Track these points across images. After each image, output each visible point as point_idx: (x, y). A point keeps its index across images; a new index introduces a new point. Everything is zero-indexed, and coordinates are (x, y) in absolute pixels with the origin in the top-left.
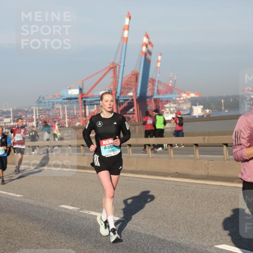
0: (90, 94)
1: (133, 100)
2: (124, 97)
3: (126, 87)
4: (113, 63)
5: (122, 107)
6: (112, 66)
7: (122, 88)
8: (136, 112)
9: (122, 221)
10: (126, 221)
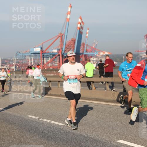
0: (47, 51)
4: (61, 33)
7: (65, 48)
9: (64, 126)
10: (65, 125)
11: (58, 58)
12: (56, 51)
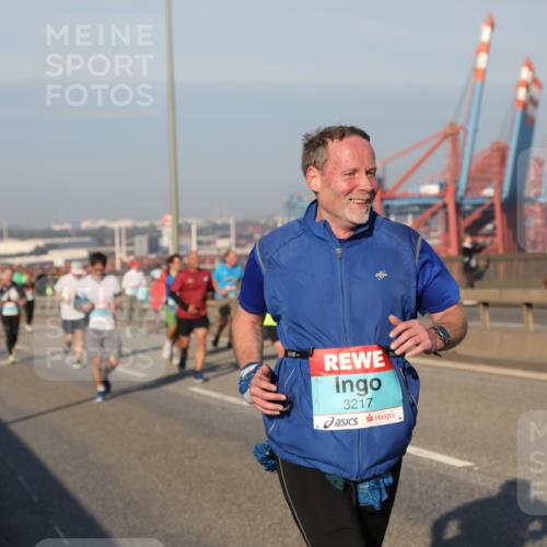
1: (492, 205)
2: (473, 198)
3: (479, 177)
4: (452, 125)
5: (469, 220)
6: (448, 131)
7: (470, 178)
8: (499, 232)
9: (469, 469)
10: (476, 468)
11: (440, 215)
12: (433, 189)
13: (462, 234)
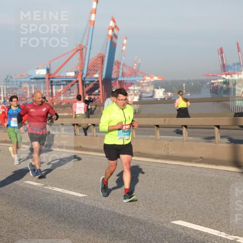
0: (56, 75)
1: (98, 81)
2: (90, 78)
3: (92, 69)
4: (80, 45)
5: (88, 88)
6: (79, 48)
7: (88, 70)
8: (101, 93)
9: (85, 198)
10: (88, 197)
11: (75, 86)
12: (72, 74)
13: (85, 94)
